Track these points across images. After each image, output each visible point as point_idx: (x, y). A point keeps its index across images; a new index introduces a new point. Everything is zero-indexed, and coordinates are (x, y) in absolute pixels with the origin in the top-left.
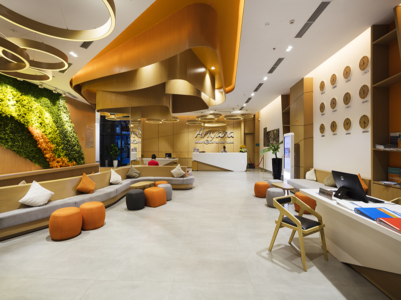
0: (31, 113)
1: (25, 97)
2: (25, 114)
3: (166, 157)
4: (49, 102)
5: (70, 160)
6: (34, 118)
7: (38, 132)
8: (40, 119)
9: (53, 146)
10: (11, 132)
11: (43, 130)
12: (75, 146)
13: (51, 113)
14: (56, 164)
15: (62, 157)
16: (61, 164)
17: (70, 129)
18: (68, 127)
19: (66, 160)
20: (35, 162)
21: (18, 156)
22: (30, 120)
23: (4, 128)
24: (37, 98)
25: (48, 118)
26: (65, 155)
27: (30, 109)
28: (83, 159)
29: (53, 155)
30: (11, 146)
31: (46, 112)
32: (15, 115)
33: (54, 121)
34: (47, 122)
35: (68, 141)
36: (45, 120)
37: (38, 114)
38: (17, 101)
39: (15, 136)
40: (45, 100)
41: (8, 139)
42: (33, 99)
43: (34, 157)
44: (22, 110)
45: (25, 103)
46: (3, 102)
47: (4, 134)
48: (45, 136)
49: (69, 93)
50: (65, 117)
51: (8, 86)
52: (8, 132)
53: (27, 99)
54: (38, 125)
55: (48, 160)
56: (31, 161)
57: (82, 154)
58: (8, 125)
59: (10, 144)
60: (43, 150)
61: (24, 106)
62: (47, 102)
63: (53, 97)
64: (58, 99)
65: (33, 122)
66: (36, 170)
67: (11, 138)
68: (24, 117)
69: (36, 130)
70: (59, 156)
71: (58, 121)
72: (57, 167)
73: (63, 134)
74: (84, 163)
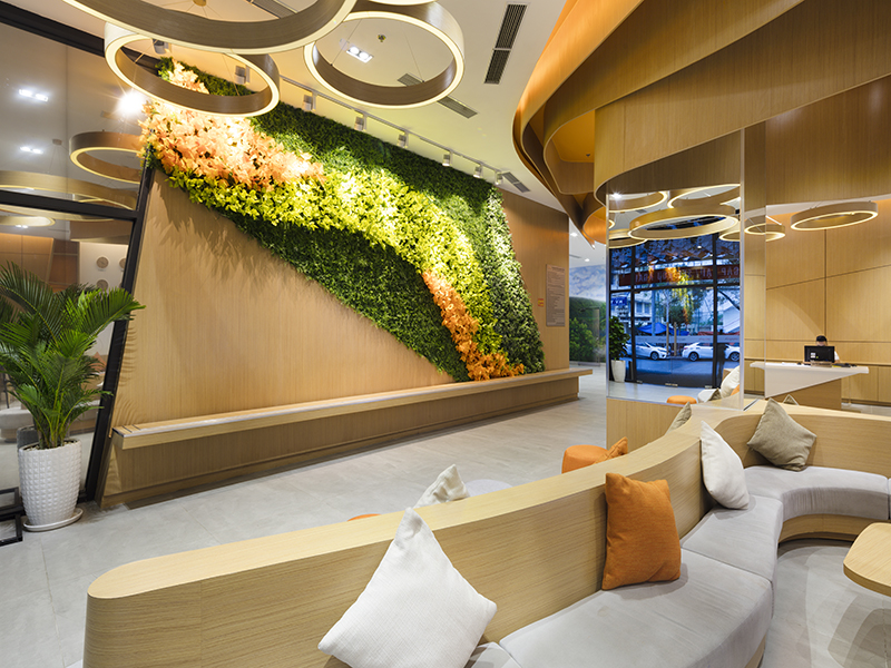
0: (428, 236)
1: (416, 197)
2: (417, 240)
4: (467, 208)
5: (512, 360)
6: (435, 248)
7: (443, 285)
8: (447, 252)
9: (476, 322)
10: (389, 288)
11: (453, 279)
12: (522, 322)
13: (470, 234)
14: (481, 371)
15: (494, 352)
16: (492, 369)
17: (511, 276)
18: (508, 271)
19: (502, 358)
20: (438, 362)
21: (403, 346)
22: (425, 256)
23: (375, 277)
24: (441, 198)
25: (464, 247)
26: (502, 345)
27: (426, 226)
28: (540, 356)
29: (474, 347)
30: (390, 322)
31: (457, 232)
32: (394, 242)
33: (477, 257)
34: (462, 258)
35: (508, 309)
36: (458, 253)
37: (443, 239)
38: (399, 208)
39: (396, 296)
40: (458, 202)
41: (381, 305)
42: (432, 198)
43: (434, 351)
44: (409, 230)
45: (415, 210)
46: (371, 211)
47: (375, 293)
48: (458, 296)
49: (510, 176)
50: (500, 245)
51: (382, 171)
52: (382, 286)
53: (420, 199)
54: (442, 266)
55: (464, 359)
56: (430, 359)
57: (539, 342)
58: (382, 269)
59: (386, 316)
60: (453, 331)
61: (413, 219)
62: (462, 207)
63: (475, 190)
64: (485, 198)
65: (433, 260)
66: (437, 385)
67: (388, 303)
68: (413, 247)
69: (439, 281)
70: (489, 349)
71: (485, 257)
72: (483, 377)
73: (497, 289)
74: (543, 369)
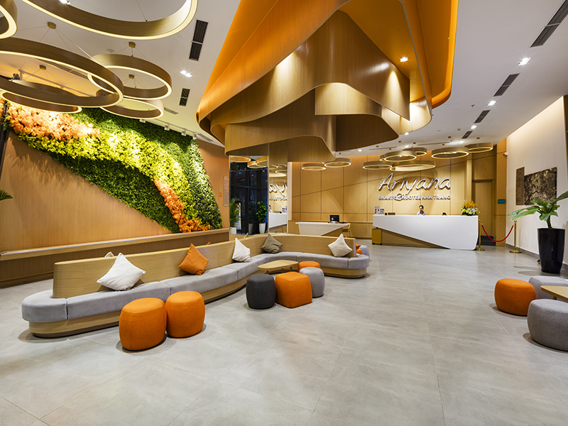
0: (157, 163)
1: (150, 144)
2: (151, 165)
3: (331, 220)
4: (179, 149)
5: (204, 223)
6: (161, 169)
7: (165, 186)
8: (167, 170)
9: (184, 204)
10: (136, 188)
11: (171, 184)
12: (209, 204)
13: (181, 161)
14: (186, 228)
15: (193, 218)
16: (193, 227)
17: (203, 182)
18: (202, 179)
19: (198, 222)
20: (163, 224)
21: (143, 216)
22: (155, 172)
23: (128, 182)
24: (165, 144)
25: (177, 168)
26: (198, 215)
27: (156, 158)
28: (220, 221)
29: (183, 216)
30: (136, 204)
31: (174, 161)
32: (139, 166)
33: (185, 173)
34: (176, 173)
35: (202, 198)
36: (174, 171)
37: (165, 164)
38: (141, 149)
39: (139, 191)
40: (174, 146)
41: (132, 196)
42: (159, 145)
43: (161, 219)
44: (147, 160)
45: (150, 150)
46: (126, 151)
47: (128, 190)
48: (173, 192)
49: (200, 135)
50: (197, 167)
51: (132, 131)
52: (132, 187)
53: (154, 145)
54: (165, 177)
55: (177, 222)
56: (158, 222)
57: (219, 215)
58: (132, 178)
59: (134, 201)
60: (171, 209)
61: (149, 155)
62: (176, 148)
63: (184, 141)
64: (189, 144)
65: (159, 174)
66: (164, 234)
67: (135, 195)
68: (149, 168)
69: (163, 185)
70: (191, 217)
71: (189, 173)
72: (187, 231)
73: (196, 189)
74: (221, 227)
